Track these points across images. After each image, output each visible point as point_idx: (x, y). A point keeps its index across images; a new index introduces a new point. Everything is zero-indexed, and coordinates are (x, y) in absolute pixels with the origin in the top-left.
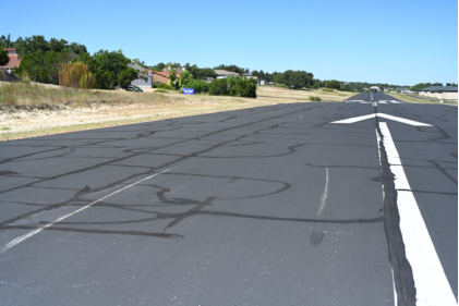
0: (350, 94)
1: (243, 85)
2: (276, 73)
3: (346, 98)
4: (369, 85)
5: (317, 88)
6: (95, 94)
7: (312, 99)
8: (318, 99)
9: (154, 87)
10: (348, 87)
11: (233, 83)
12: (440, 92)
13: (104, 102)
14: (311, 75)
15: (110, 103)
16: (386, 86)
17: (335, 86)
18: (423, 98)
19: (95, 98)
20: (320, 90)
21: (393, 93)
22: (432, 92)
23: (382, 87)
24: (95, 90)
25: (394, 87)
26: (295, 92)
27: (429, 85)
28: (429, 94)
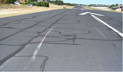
0: (73, 7)
1: (45, 4)
2: (53, 1)
3: (72, 8)
4: (77, 5)
5: (64, 5)
6: (8, 5)
7: (64, 8)
8: (65, 8)
9: (20, 4)
10: (72, 5)
11: (43, 3)
12: (96, 7)
13: (11, 8)
14: (63, 1)
15: (13, 8)
16: (82, 5)
17: (69, 4)
18: (91, 8)
19: (9, 7)
20: (65, 5)
21: (84, 7)
22: (94, 7)
23: (81, 5)
24: (8, 4)
25: (84, 5)
26: (59, 6)
27: (93, 5)
28: (93, 7)
